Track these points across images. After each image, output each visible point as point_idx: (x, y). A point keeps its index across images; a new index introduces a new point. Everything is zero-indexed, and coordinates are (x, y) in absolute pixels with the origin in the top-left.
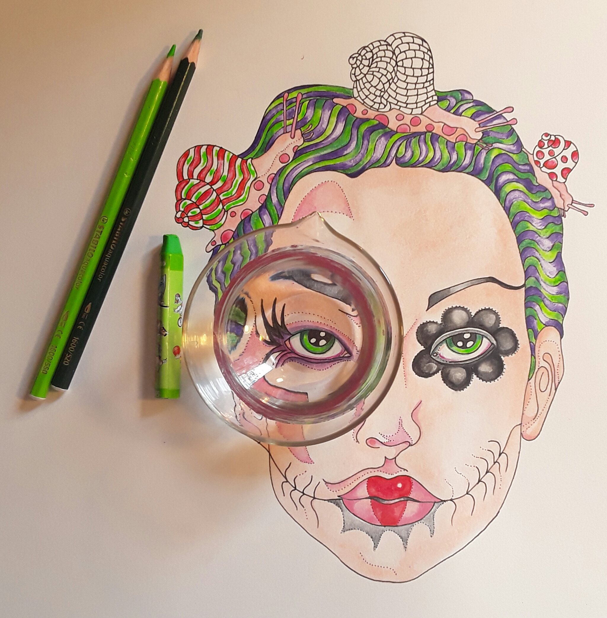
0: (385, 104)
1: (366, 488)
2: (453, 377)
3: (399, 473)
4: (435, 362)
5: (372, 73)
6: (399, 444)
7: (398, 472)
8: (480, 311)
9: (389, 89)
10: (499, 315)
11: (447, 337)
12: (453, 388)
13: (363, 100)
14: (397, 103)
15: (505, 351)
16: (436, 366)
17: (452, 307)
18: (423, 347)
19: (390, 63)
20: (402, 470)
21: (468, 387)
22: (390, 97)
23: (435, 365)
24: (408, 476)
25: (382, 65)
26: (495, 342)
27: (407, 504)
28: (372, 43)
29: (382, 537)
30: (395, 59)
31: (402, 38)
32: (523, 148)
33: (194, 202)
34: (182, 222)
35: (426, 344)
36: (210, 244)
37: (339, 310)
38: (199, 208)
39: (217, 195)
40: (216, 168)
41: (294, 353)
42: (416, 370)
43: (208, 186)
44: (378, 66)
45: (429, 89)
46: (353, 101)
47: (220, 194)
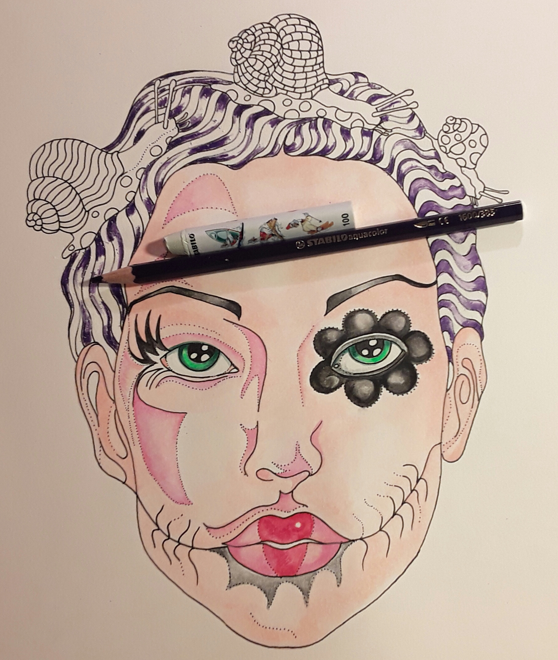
0: (271, 89)
1: (257, 531)
2: (359, 392)
3: (297, 510)
4: (336, 375)
5: (254, 56)
6: (296, 475)
7: (296, 508)
8: (387, 313)
9: (275, 73)
10: (409, 317)
11: (349, 345)
12: (359, 404)
13: (245, 85)
14: (284, 87)
15: (418, 357)
16: (338, 380)
17: (355, 310)
18: (322, 358)
19: (274, 46)
20: (301, 506)
21: (376, 402)
22: (275, 81)
23: (336, 378)
24: (308, 513)
25: (267, 48)
26: (405, 349)
27: (308, 548)
28: (254, 26)
29: (277, 590)
30: (280, 41)
31: (287, 20)
32: (427, 133)
33: (49, 203)
34: (35, 226)
35: (326, 354)
36: (67, 249)
37: (224, 319)
38: (55, 209)
39: (77, 193)
40: (76, 164)
41: (171, 371)
42: (315, 385)
43: (66, 183)
44: (261, 49)
45: (319, 72)
46: (234, 86)
47: (80, 193)
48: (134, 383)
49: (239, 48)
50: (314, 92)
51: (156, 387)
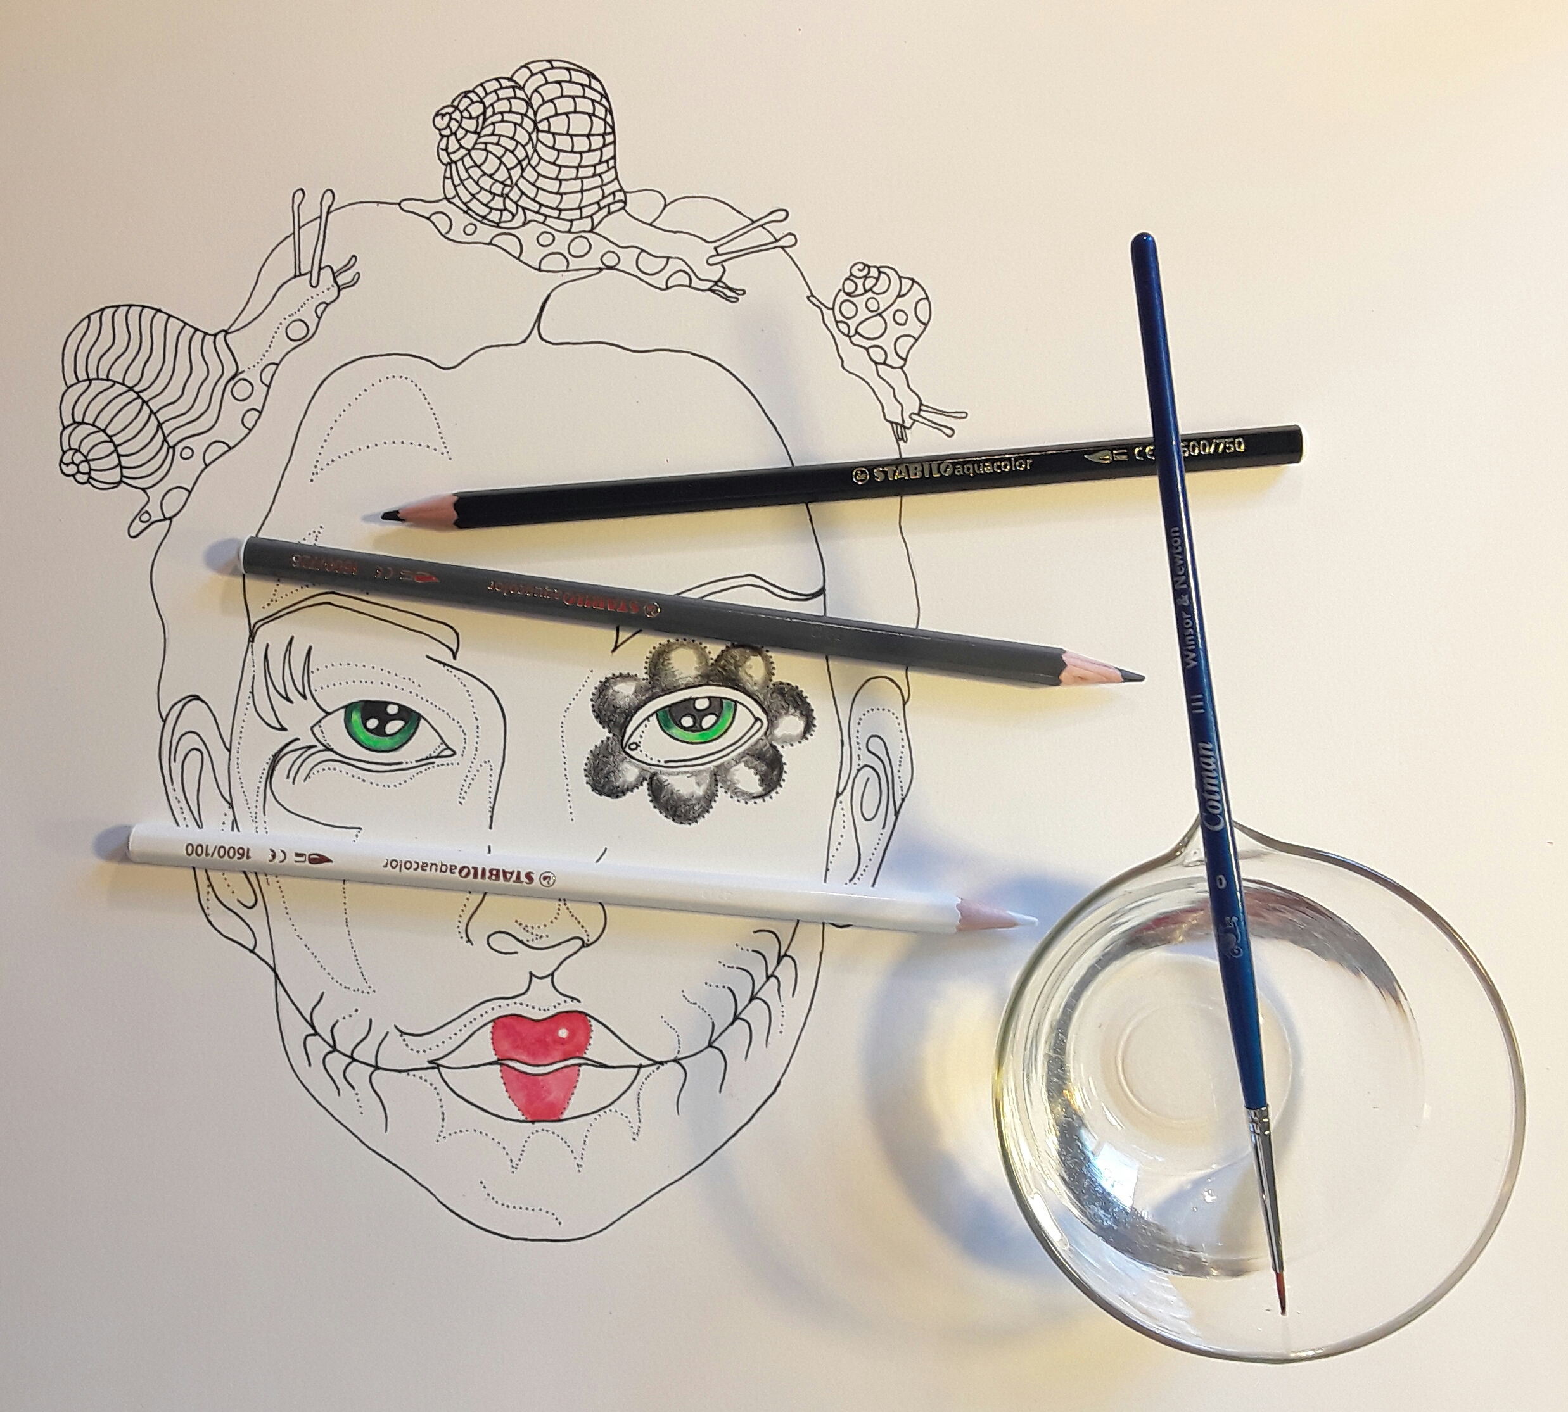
0: (514, 211)
1: (490, 1042)
2: (675, 795)
3: (561, 1006)
4: (634, 762)
5: (483, 146)
6: (560, 945)
7: (559, 1004)
8: (728, 649)
9: (522, 179)
10: (771, 657)
11: (659, 708)
12: (675, 818)
13: (465, 204)
14: (540, 208)
17: (668, 641)
18: (607, 731)
19: (520, 125)
20: (569, 1000)
21: (707, 816)
22: (524, 197)
23: (633, 768)
24: (582, 1013)
25: (506, 129)
26: (762, 716)
27: (581, 1073)
28: (481, 85)
30: (532, 117)
31: (546, 73)
32: (812, 295)
33: (100, 430)
34: (76, 473)
35: (614, 725)
36: (138, 520)
37: (428, 657)
38: (112, 441)
39: (152, 411)
40: (148, 354)
41: (332, 750)
42: (595, 782)
43: (131, 393)
44: (496, 132)
45: (608, 177)
46: (444, 206)
47: (158, 411)
48: (265, 772)
49: (454, 131)
50: (597, 219)
51: (305, 780)
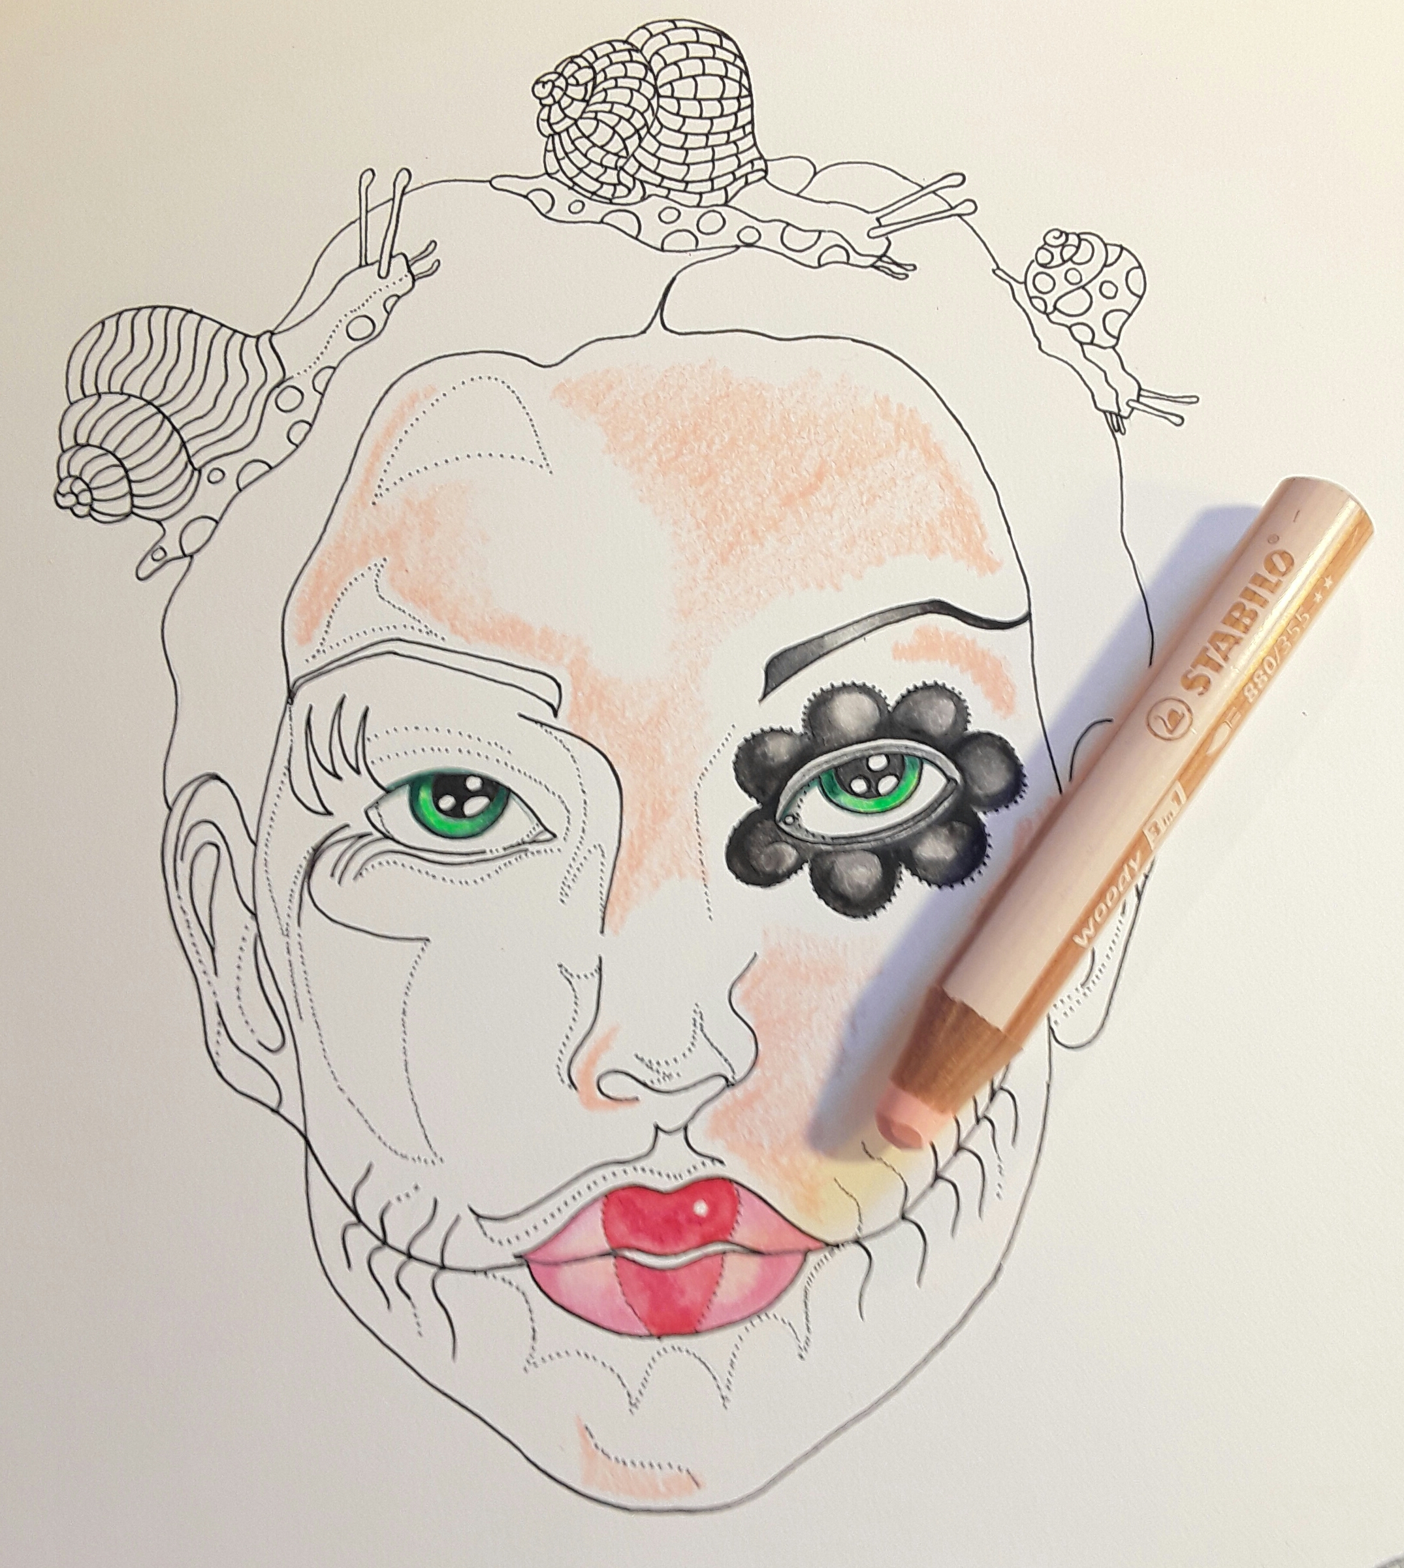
0: (631, 186)
1: (601, 1224)
2: (846, 881)
3: (698, 1170)
4: (790, 840)
5: (593, 115)
6: (693, 1086)
7: (694, 1165)
8: (910, 693)
9: (640, 150)
10: (965, 701)
11: (821, 769)
12: (847, 910)
13: (571, 179)
14: (662, 181)
15: (987, 796)
16: (794, 853)
17: (832, 686)
18: (754, 801)
19: (638, 91)
21: (888, 905)
22: (642, 169)
23: (790, 849)
24: (726, 1179)
26: (957, 775)
27: (726, 1265)
28: (591, 49)
30: (652, 81)
31: (668, 34)
32: (998, 268)
33: (108, 452)
34: (74, 505)
35: (764, 792)
36: (149, 559)
37: (520, 715)
38: (122, 465)
39: (174, 428)
40: (173, 362)
41: (392, 839)
42: (739, 867)
43: (150, 407)
44: (609, 99)
45: (743, 145)
46: (545, 182)
47: (181, 428)
48: (302, 870)
49: (557, 99)
50: (731, 192)
